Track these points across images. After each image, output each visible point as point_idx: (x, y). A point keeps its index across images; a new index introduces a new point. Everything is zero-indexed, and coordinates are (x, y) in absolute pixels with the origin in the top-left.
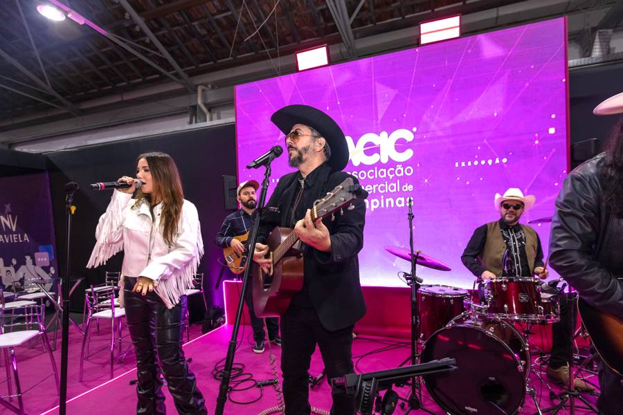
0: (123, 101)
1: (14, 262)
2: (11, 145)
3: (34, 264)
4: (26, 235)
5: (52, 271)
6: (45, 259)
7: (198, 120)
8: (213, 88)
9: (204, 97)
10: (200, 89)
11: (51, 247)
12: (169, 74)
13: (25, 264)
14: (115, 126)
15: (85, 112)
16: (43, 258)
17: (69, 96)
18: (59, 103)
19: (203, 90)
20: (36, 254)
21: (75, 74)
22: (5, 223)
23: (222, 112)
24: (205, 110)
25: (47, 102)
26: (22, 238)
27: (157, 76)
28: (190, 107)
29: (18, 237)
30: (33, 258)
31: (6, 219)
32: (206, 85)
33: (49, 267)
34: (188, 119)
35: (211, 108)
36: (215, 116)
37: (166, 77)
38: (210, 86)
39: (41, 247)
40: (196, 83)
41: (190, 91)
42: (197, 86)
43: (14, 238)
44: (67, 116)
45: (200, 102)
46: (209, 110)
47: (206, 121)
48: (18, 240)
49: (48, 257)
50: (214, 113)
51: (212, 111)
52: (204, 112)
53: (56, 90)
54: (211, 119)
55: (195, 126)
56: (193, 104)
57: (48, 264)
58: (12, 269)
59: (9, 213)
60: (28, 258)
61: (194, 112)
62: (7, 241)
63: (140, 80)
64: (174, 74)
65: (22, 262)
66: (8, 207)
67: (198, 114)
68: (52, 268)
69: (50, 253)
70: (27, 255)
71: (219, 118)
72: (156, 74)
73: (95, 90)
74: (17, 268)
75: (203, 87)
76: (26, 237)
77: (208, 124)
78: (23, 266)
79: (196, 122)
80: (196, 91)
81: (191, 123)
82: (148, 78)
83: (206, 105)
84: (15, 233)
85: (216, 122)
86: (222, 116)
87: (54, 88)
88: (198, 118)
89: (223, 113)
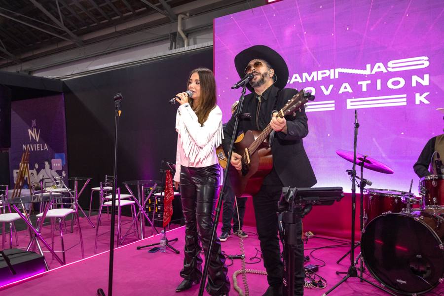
0: (116, 32)
1: (37, 166)
2: (30, 72)
3: (51, 168)
4: (46, 145)
5: (64, 174)
6: (59, 165)
7: (177, 46)
8: (191, 16)
9: (183, 25)
10: (179, 18)
11: (64, 155)
12: (154, 6)
13: (44, 168)
14: (109, 53)
15: (86, 43)
16: (58, 163)
17: (75, 31)
18: (68, 36)
19: (183, 19)
20: (53, 160)
21: (81, 12)
22: (31, 135)
23: (197, 37)
24: (183, 36)
25: (59, 36)
26: (43, 148)
27: (145, 8)
28: (171, 34)
29: (40, 146)
30: (50, 164)
31: (33, 132)
32: (184, 14)
33: (62, 171)
34: (169, 45)
35: (188, 33)
36: (191, 41)
37: (152, 9)
38: (188, 14)
39: (56, 155)
40: (176, 13)
41: (170, 20)
42: (177, 15)
43: (38, 147)
44: (73, 47)
45: (179, 29)
46: (187, 36)
47: (184, 46)
48: (40, 148)
49: (61, 163)
50: (191, 38)
51: (189, 37)
52: (182, 38)
53: (66, 26)
54: (188, 45)
55: (174, 51)
56: (174, 31)
57: (61, 169)
58: (34, 172)
59: (35, 127)
60: (47, 163)
61: (174, 38)
62: (32, 150)
63: (131, 13)
64: (158, 6)
65: (42, 167)
66: (34, 122)
67: (177, 40)
68: (64, 172)
69: (62, 160)
70: (46, 161)
71: (195, 43)
72: (144, 7)
73: (96, 24)
74: (38, 171)
75: (183, 16)
76: (46, 147)
77: (186, 48)
78: (42, 170)
79: (175, 48)
80: (176, 20)
81: (171, 48)
82: (137, 11)
83: (184, 31)
84: (39, 143)
85: (193, 47)
86: (198, 40)
87: (65, 25)
88: (177, 43)
89: (199, 37)
